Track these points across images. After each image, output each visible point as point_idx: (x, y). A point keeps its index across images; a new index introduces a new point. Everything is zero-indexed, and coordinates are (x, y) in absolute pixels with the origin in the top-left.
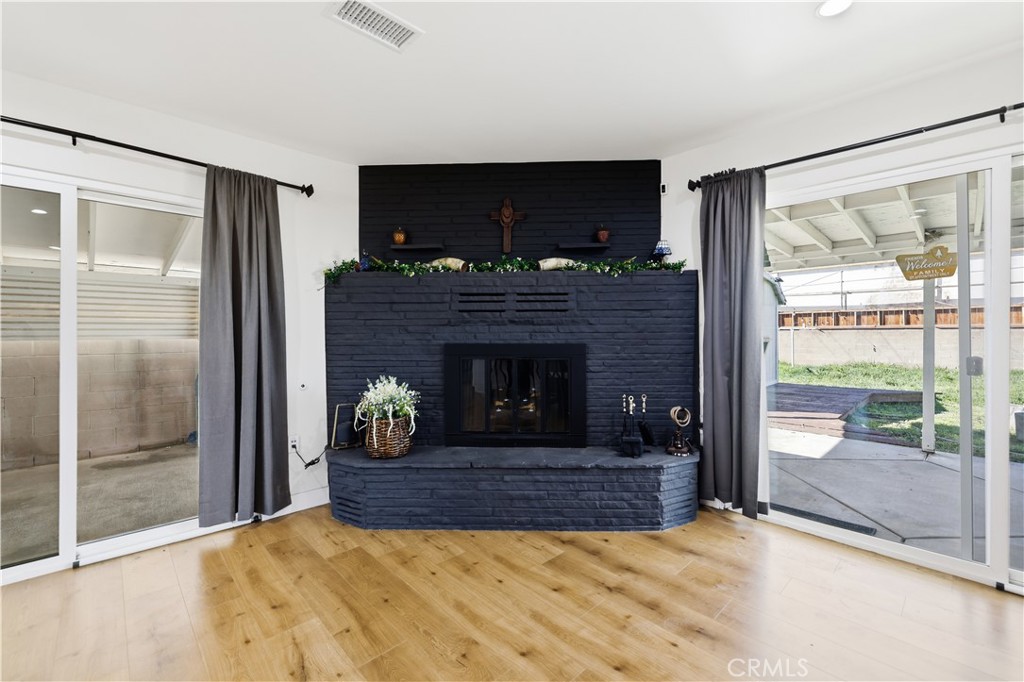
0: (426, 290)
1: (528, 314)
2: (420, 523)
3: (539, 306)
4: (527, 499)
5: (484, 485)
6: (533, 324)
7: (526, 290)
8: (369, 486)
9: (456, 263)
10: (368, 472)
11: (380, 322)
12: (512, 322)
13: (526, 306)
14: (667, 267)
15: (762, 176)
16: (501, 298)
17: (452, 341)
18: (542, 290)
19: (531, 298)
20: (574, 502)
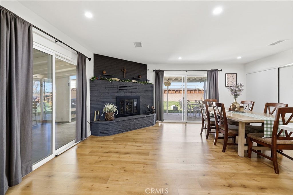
0: (113, 85)
1: (131, 91)
2: (120, 132)
3: (132, 89)
4: (137, 124)
5: (131, 122)
6: (131, 92)
7: (130, 86)
8: (110, 126)
9: (118, 80)
10: (110, 123)
11: (103, 92)
12: (128, 92)
13: (130, 89)
14: (149, 83)
15: (164, 72)
16: (126, 87)
17: (118, 96)
18: (133, 86)
19: (131, 87)
20: (143, 123)
